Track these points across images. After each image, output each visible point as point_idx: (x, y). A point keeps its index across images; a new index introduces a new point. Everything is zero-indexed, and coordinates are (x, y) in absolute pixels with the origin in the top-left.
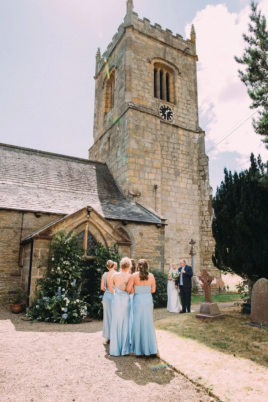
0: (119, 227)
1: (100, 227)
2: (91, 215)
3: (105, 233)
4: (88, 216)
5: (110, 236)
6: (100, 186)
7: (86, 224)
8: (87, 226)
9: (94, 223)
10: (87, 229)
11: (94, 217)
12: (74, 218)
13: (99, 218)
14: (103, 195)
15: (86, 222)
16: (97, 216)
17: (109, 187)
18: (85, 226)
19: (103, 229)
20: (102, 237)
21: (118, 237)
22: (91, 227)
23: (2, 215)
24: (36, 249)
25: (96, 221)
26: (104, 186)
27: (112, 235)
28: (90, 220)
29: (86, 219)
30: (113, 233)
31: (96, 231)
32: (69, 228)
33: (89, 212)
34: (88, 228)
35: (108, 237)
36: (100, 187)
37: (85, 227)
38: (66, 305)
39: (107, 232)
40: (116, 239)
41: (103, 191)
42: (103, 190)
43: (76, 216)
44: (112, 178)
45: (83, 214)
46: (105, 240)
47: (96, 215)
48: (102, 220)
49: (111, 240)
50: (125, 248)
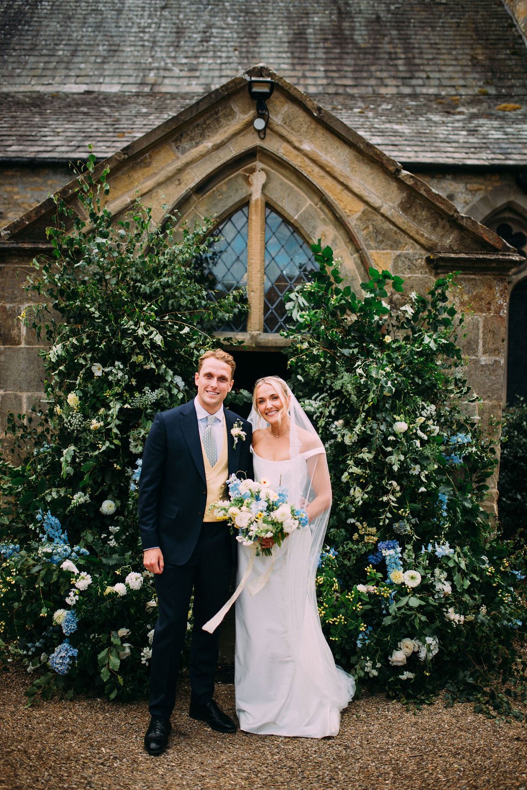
0: (501, 202)
1: (329, 180)
2: (277, 119)
3: (361, 207)
4: (259, 124)
5: (387, 225)
6: (456, 59)
7: (252, 171)
8: (259, 179)
9: (296, 161)
10: (257, 196)
11: (296, 127)
12: (185, 144)
13: (321, 132)
14: (462, 91)
15: (251, 155)
16: (308, 119)
17: (492, 60)
18: (247, 179)
19: (347, 188)
20: (342, 232)
21: (434, 226)
22: (282, 184)
23: (9, 188)
24: (8, 306)
25: (306, 147)
26: (473, 58)
27: (402, 219)
28: (274, 145)
29: (249, 142)
30: (406, 207)
31: (309, 202)
32: (162, 193)
33: (261, 104)
34: (264, 187)
35: (377, 232)
36: (454, 63)
37: (249, 184)
38: (68, 600)
39: (366, 203)
40: (422, 241)
41: (464, 79)
42: (465, 72)
43: (198, 131)
44: (513, 25)
45: (231, 114)
46: (358, 249)
47: (302, 116)
48: (337, 143)
49: (396, 245)
50: (475, 286)
